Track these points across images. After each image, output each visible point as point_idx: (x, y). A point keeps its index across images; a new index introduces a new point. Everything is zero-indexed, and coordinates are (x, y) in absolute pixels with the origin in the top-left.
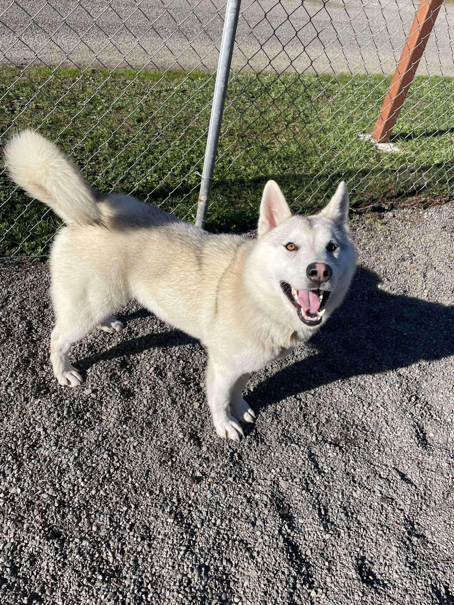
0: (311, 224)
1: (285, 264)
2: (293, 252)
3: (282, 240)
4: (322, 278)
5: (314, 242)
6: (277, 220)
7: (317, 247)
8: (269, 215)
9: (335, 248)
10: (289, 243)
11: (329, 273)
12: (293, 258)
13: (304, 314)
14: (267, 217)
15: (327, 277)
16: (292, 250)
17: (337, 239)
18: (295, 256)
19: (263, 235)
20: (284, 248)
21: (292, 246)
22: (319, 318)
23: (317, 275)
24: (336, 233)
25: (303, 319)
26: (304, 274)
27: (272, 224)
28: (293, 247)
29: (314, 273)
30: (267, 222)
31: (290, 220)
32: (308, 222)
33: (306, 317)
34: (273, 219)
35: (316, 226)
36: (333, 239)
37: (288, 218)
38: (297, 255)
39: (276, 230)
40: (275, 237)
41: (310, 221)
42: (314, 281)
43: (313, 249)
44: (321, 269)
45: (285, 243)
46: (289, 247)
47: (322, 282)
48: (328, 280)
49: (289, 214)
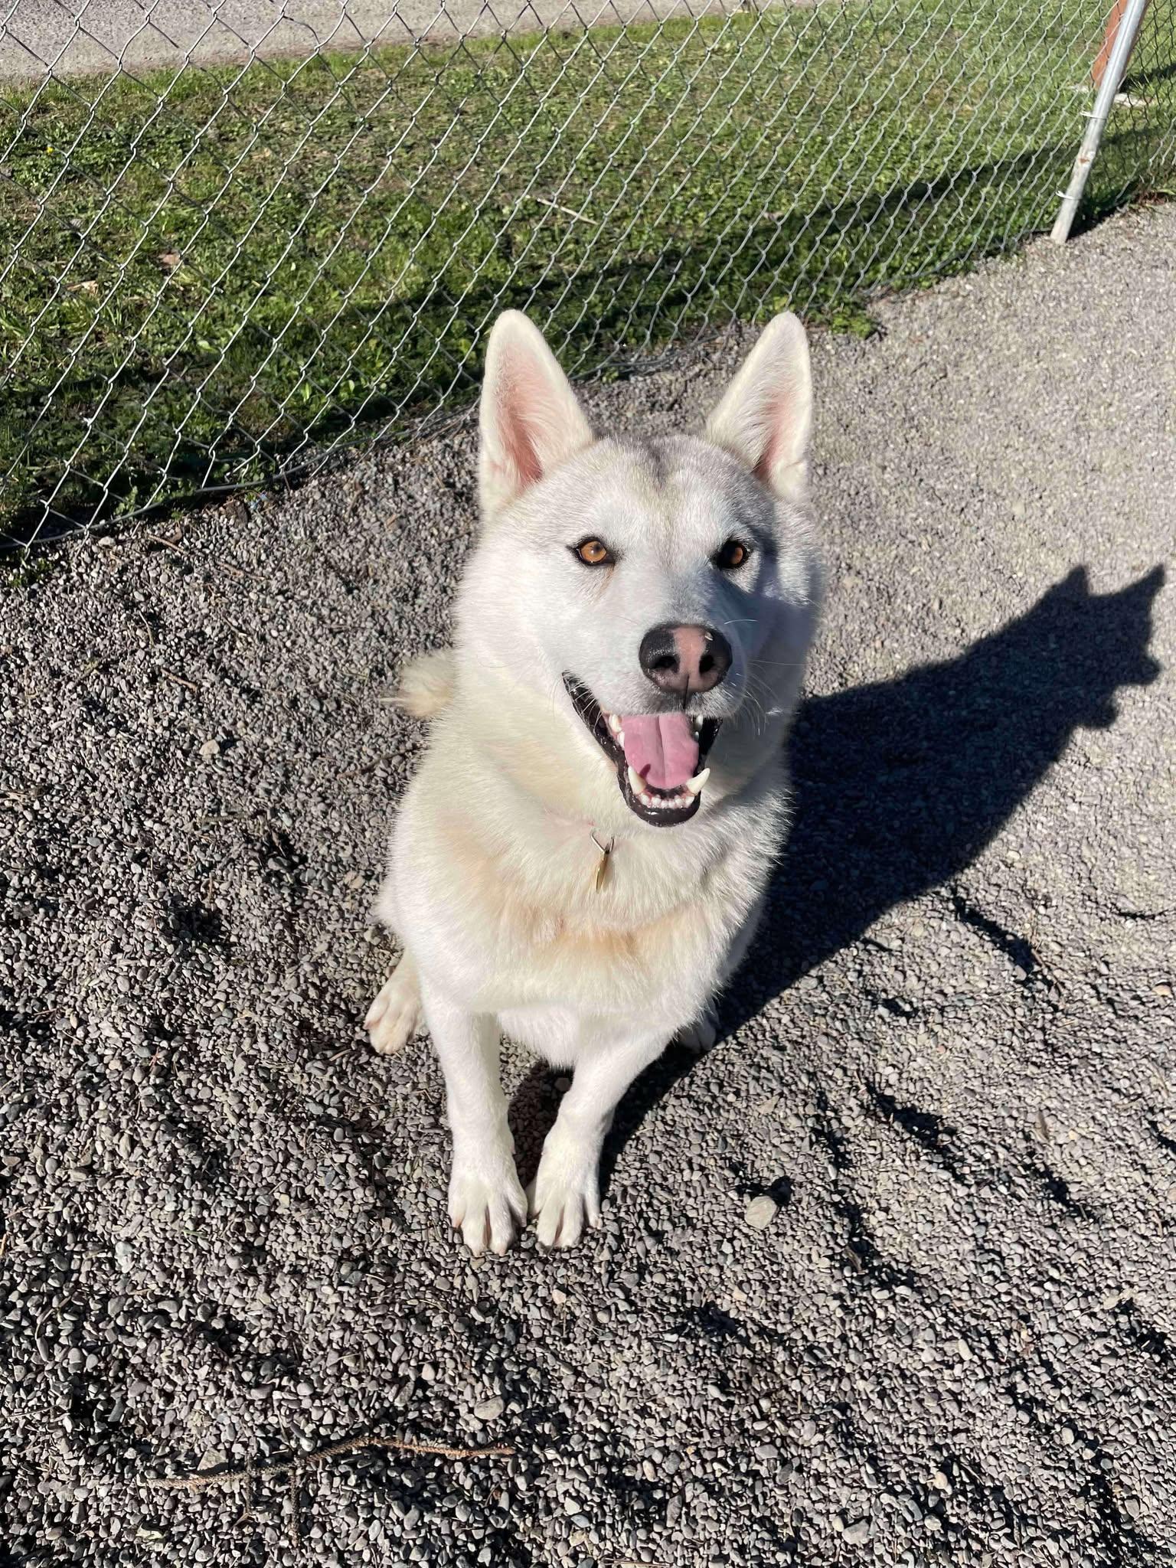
0: (659, 466)
1: (573, 612)
2: (601, 572)
3: (560, 528)
4: (695, 681)
5: (669, 536)
6: (543, 455)
7: (680, 557)
8: (512, 438)
9: (746, 557)
10: (586, 541)
11: (719, 661)
12: (600, 594)
13: (637, 787)
14: (509, 448)
15: (713, 675)
16: (597, 564)
17: (748, 524)
18: (605, 586)
19: (499, 512)
20: (568, 558)
21: (597, 549)
22: (690, 800)
23: (676, 670)
24: (746, 501)
25: (635, 805)
26: (633, 663)
27: (530, 470)
28: (603, 553)
29: (668, 662)
30: (510, 465)
31: (589, 454)
32: (652, 463)
33: (644, 799)
34: (531, 452)
35: (678, 477)
36: (738, 525)
37: (587, 446)
38: (612, 582)
39: (541, 491)
40: (541, 518)
41: (658, 459)
42: (668, 689)
43: (666, 563)
44: (690, 649)
45: (574, 537)
46: (589, 553)
47: (693, 693)
48: (715, 684)
49: (585, 433)
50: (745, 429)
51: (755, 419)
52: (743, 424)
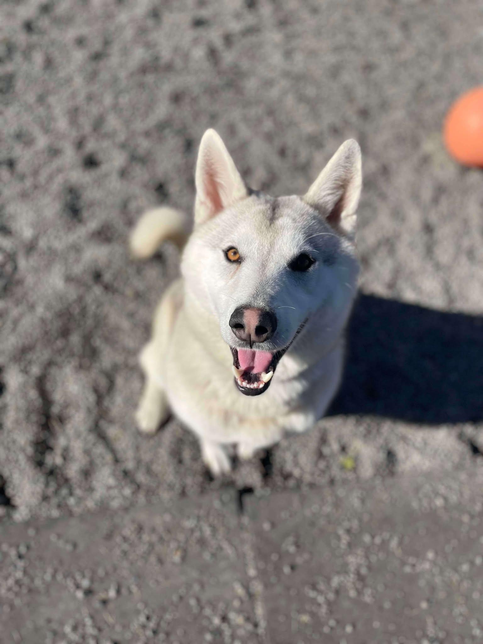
0: (273, 214)
1: (221, 283)
2: (234, 266)
3: (222, 240)
4: (254, 337)
6: (224, 200)
7: (271, 265)
8: (211, 189)
9: (311, 264)
10: (231, 248)
11: (268, 329)
12: (232, 276)
14: (208, 194)
15: (264, 335)
16: (234, 262)
18: (235, 273)
19: (200, 225)
20: (222, 255)
21: (234, 254)
23: (244, 331)
27: (217, 205)
28: (236, 257)
29: (241, 325)
30: (208, 203)
31: (242, 203)
32: (271, 211)
34: (219, 196)
35: (280, 221)
37: (242, 199)
38: (239, 270)
40: (215, 232)
42: (241, 339)
43: (264, 266)
44: (251, 321)
45: (226, 246)
46: (231, 254)
47: (254, 342)
48: (265, 340)
49: (243, 191)
50: (324, 196)
51: (329, 192)
52: (324, 193)
